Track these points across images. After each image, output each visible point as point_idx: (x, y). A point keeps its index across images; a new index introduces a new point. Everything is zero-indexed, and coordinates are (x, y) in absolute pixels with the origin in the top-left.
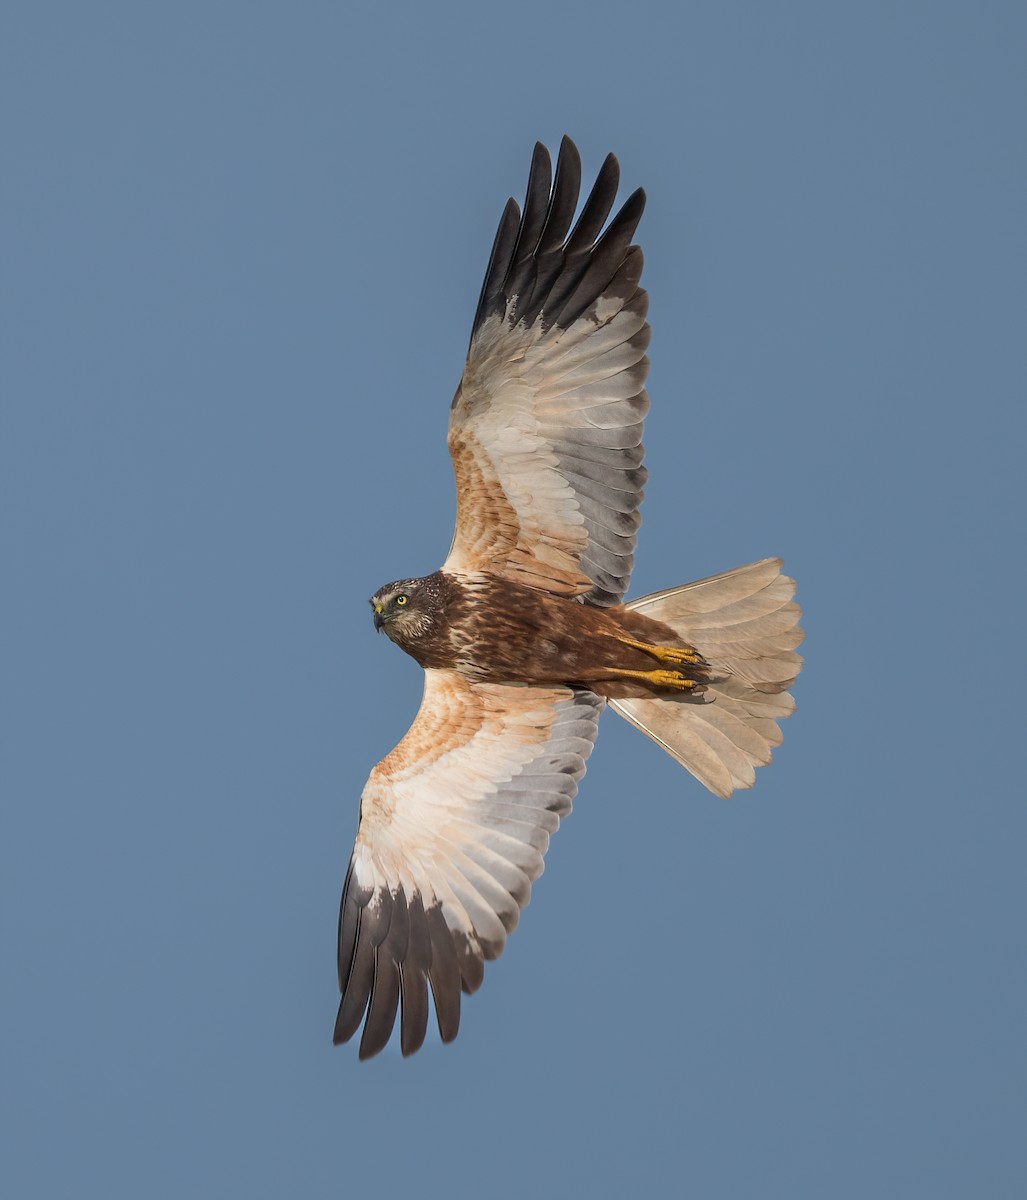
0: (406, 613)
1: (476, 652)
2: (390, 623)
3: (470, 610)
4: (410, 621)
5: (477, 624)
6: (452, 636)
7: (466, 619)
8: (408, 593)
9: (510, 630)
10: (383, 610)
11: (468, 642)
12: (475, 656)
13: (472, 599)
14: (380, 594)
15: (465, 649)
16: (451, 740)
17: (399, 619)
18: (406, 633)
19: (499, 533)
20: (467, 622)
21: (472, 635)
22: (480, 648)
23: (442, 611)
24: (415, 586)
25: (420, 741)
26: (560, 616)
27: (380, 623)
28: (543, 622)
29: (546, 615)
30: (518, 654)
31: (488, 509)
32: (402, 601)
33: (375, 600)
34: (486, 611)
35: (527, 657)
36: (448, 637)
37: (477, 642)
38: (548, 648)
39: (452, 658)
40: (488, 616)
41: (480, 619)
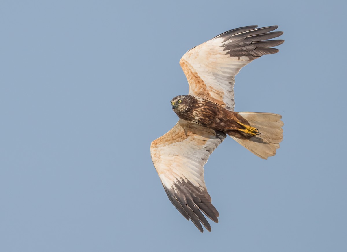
0: (181, 105)
1: (200, 120)
2: (177, 108)
3: (200, 107)
4: (182, 107)
5: (202, 111)
6: (194, 113)
7: (199, 109)
8: (182, 99)
9: (210, 114)
10: (174, 104)
11: (198, 116)
12: (199, 121)
13: (201, 103)
14: (174, 99)
15: (197, 118)
16: (177, 139)
17: (179, 107)
18: (181, 110)
19: (201, 87)
20: (199, 110)
21: (200, 114)
22: (201, 119)
23: (191, 105)
24: (183, 97)
25: (168, 138)
26: (222, 112)
27: (174, 108)
28: (218, 113)
29: (219, 111)
30: (210, 122)
31: (196, 80)
32: (180, 101)
33: (172, 101)
34: (204, 107)
35: (212, 122)
36: (192, 113)
37: (200, 117)
38: (218, 120)
39: (192, 119)
40: (205, 109)
41: (203, 110)
